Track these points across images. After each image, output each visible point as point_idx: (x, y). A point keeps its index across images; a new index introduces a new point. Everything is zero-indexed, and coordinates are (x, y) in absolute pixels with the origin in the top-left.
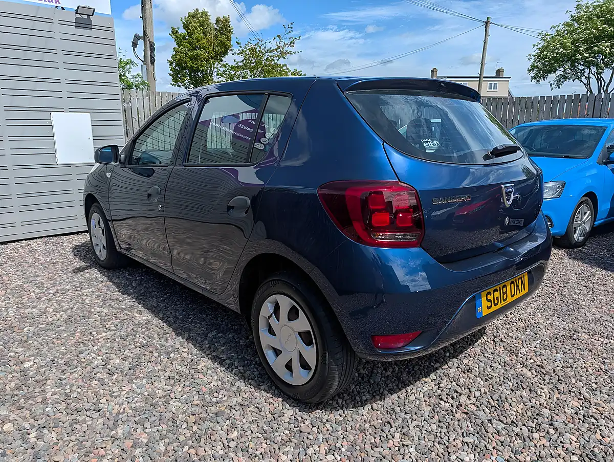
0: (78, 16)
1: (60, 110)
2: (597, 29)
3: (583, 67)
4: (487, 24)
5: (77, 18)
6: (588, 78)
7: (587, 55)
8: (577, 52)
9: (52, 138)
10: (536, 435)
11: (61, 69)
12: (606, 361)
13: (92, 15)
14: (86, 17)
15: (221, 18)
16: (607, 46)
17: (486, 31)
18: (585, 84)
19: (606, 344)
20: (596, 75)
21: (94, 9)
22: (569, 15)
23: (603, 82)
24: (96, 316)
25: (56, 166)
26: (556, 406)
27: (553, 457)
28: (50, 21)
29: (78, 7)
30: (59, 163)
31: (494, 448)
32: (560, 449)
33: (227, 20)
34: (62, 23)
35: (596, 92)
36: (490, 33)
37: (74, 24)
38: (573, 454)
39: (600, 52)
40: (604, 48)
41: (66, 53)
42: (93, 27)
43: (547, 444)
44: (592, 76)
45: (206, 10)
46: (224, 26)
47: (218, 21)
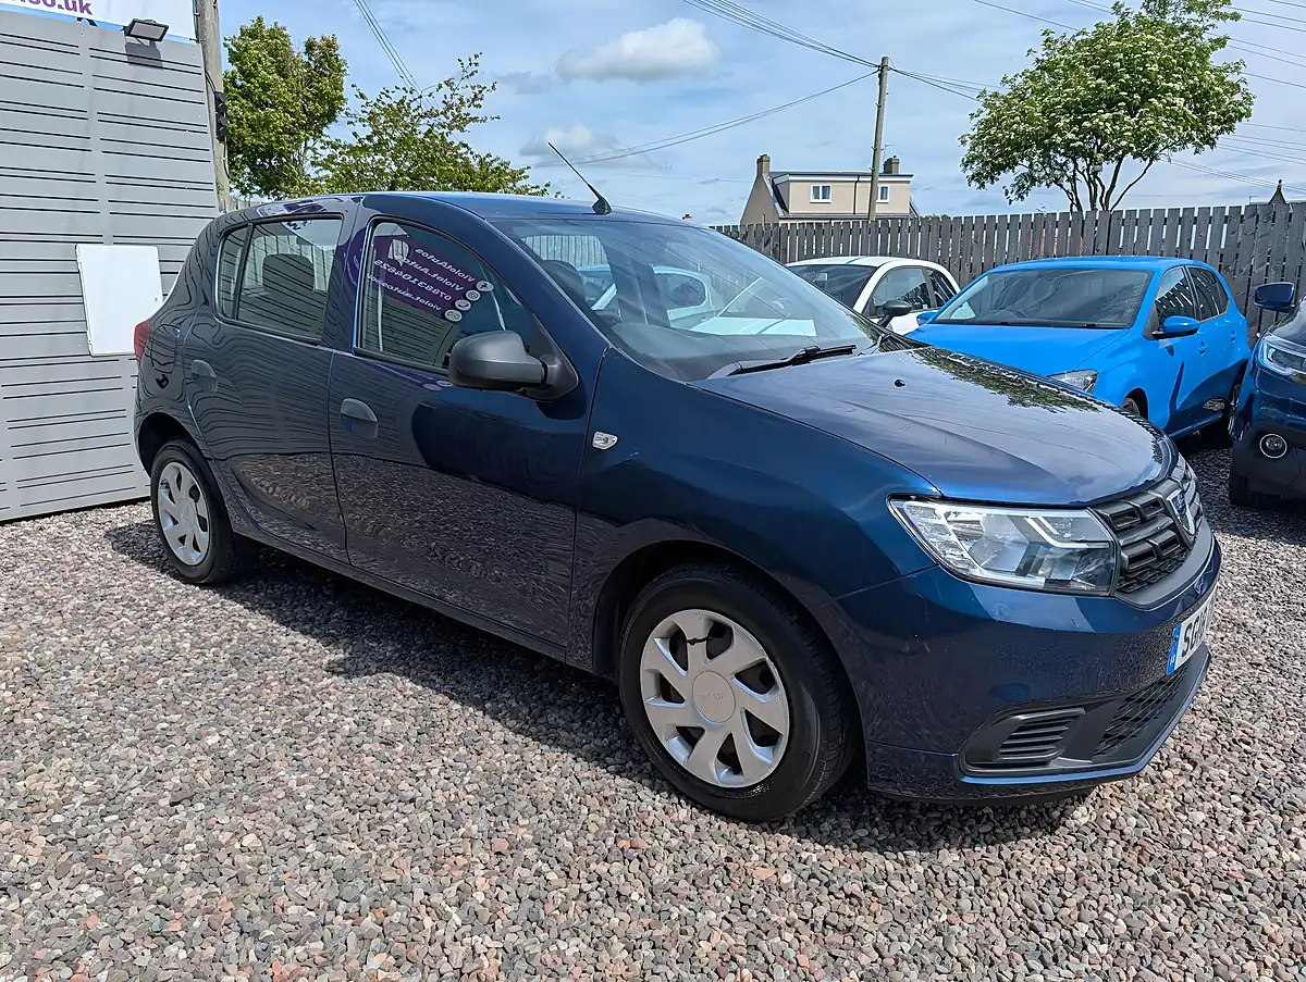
0: (134, 40)
1: (96, 239)
2: (1087, 87)
3: (1064, 159)
4: (882, 68)
5: (128, 45)
6: (1073, 180)
7: (1070, 136)
8: (1053, 129)
9: (79, 300)
11: (97, 153)
13: (160, 40)
14: (147, 42)
15: (318, 40)
16: (1107, 120)
17: (880, 84)
18: (1067, 192)
20: (1085, 173)
21: (167, 28)
22: (1032, 59)
23: (1099, 188)
25: (89, 358)
28: (69, 49)
29: (134, 22)
30: (94, 353)
33: (330, 45)
34: (99, 54)
36: (888, 87)
37: (125, 58)
39: (1096, 132)
40: (1101, 123)
41: (107, 118)
42: (165, 65)
44: (1079, 176)
46: (325, 58)
47: (310, 46)
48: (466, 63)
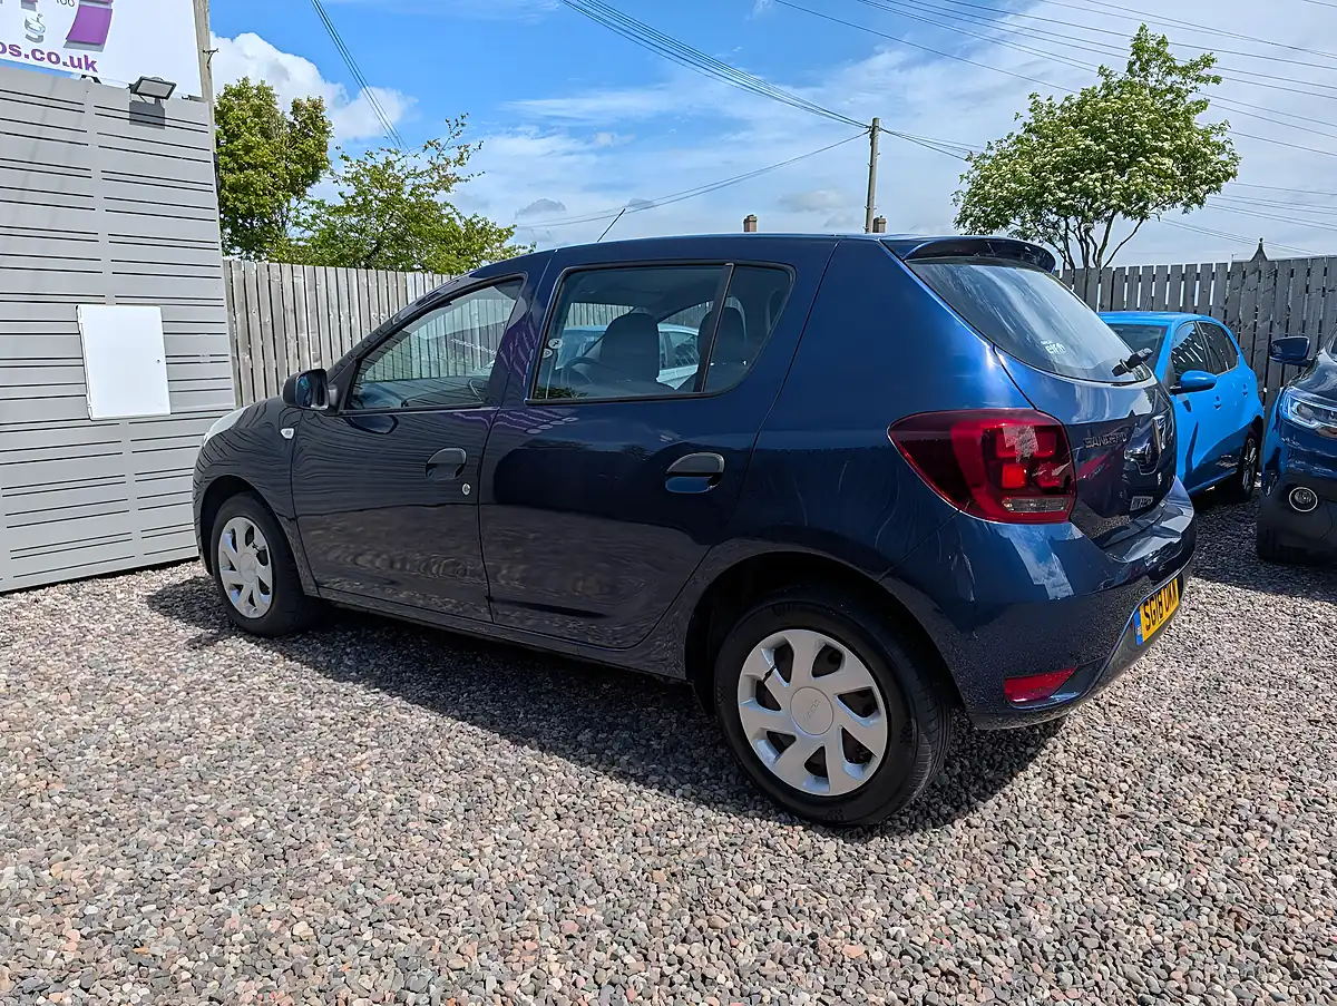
0: (136, 98)
1: (98, 299)
2: (1077, 148)
3: (1057, 218)
4: (873, 130)
5: (133, 103)
6: (1065, 239)
7: (1062, 195)
8: (1044, 189)
9: (80, 362)
10: (1248, 835)
11: (100, 213)
12: (1289, 720)
13: (167, 98)
14: (152, 100)
15: (305, 101)
16: (1096, 180)
17: (872, 144)
18: (1060, 251)
19: (1276, 696)
20: (1077, 232)
21: (174, 85)
22: (1020, 122)
23: (1092, 247)
24: (316, 725)
25: (88, 422)
26: (1254, 792)
27: (1290, 863)
28: (76, 107)
29: (141, 79)
30: (94, 417)
31: (1196, 860)
32: (1293, 850)
33: (317, 106)
34: (104, 112)
35: (1079, 264)
36: (879, 148)
37: (127, 115)
38: (1318, 855)
39: (1086, 192)
40: (1091, 183)
41: (111, 176)
42: (167, 122)
43: (1273, 846)
44: (1070, 234)
45: (266, 85)
46: (311, 119)
47: (296, 107)
48: (453, 124)
